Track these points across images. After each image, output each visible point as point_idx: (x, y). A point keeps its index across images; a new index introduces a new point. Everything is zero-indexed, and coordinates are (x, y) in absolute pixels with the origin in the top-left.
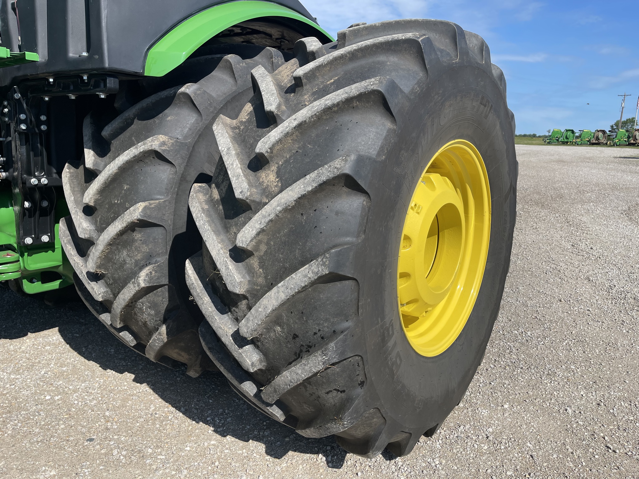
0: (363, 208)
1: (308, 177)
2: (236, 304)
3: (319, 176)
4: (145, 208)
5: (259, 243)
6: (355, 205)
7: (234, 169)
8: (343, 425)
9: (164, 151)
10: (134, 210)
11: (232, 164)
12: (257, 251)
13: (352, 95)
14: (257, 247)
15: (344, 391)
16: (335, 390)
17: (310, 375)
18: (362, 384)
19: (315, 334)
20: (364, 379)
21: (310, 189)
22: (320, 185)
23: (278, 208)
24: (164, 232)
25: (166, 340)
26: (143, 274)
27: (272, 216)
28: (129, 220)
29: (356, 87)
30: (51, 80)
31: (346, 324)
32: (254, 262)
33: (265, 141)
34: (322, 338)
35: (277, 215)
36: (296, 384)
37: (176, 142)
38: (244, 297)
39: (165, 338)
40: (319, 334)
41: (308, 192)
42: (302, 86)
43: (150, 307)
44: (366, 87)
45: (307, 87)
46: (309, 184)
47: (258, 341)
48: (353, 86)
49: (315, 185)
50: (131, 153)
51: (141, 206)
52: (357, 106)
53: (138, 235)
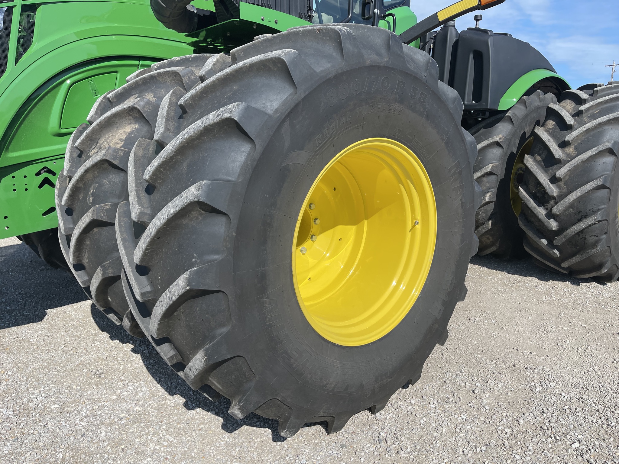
0: (614, 161)
1: (593, 149)
2: (548, 202)
3: (598, 148)
4: (492, 166)
5: (566, 176)
6: (611, 160)
7: (553, 147)
8: (597, 249)
9: (501, 141)
10: (488, 167)
11: (552, 145)
12: (564, 179)
13: (610, 118)
14: (564, 178)
15: (597, 236)
16: (594, 235)
17: (587, 226)
18: (605, 233)
19: (590, 210)
20: (607, 232)
21: (594, 153)
22: (599, 152)
23: (579, 161)
24: (497, 177)
25: (490, 228)
26: (488, 195)
27: (576, 164)
28: (485, 172)
29: (612, 115)
30: (472, 112)
31: (603, 206)
32: (562, 184)
33: (570, 136)
34: (593, 212)
35: (578, 164)
36: (578, 231)
37: (505, 137)
38: (554, 198)
39: (490, 226)
40: (592, 210)
41: (594, 155)
42: (583, 114)
43: (484, 212)
44: (616, 115)
45: (585, 115)
46: (594, 151)
47: (557, 217)
48: (611, 115)
49: (596, 152)
50: (486, 143)
51: (491, 165)
52: (612, 123)
53: (485, 179)
